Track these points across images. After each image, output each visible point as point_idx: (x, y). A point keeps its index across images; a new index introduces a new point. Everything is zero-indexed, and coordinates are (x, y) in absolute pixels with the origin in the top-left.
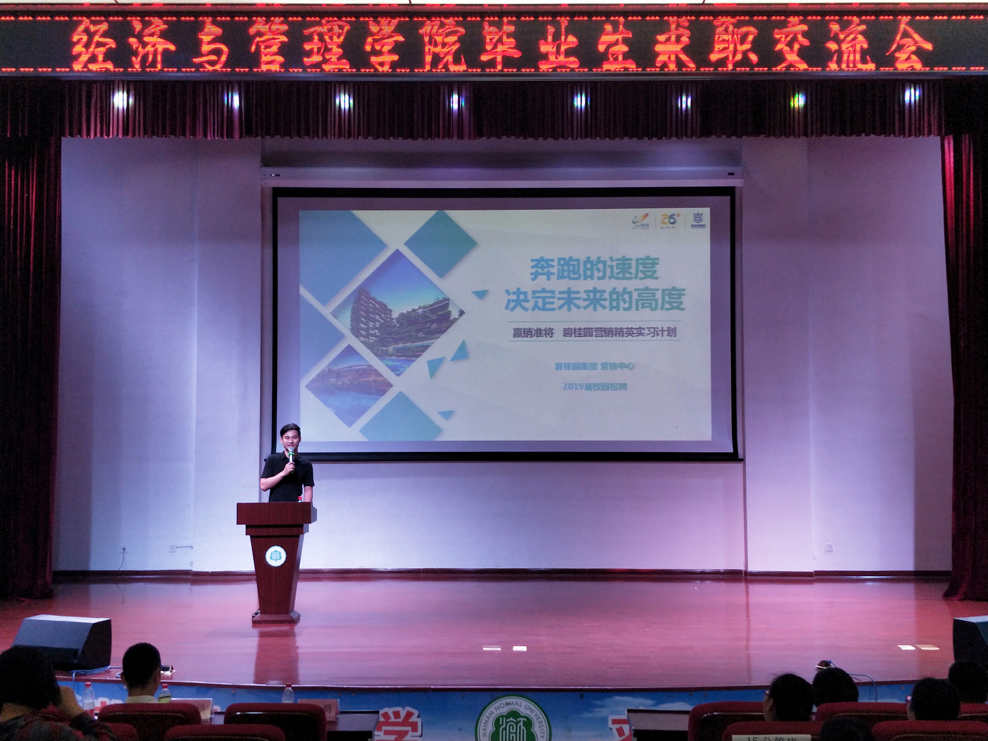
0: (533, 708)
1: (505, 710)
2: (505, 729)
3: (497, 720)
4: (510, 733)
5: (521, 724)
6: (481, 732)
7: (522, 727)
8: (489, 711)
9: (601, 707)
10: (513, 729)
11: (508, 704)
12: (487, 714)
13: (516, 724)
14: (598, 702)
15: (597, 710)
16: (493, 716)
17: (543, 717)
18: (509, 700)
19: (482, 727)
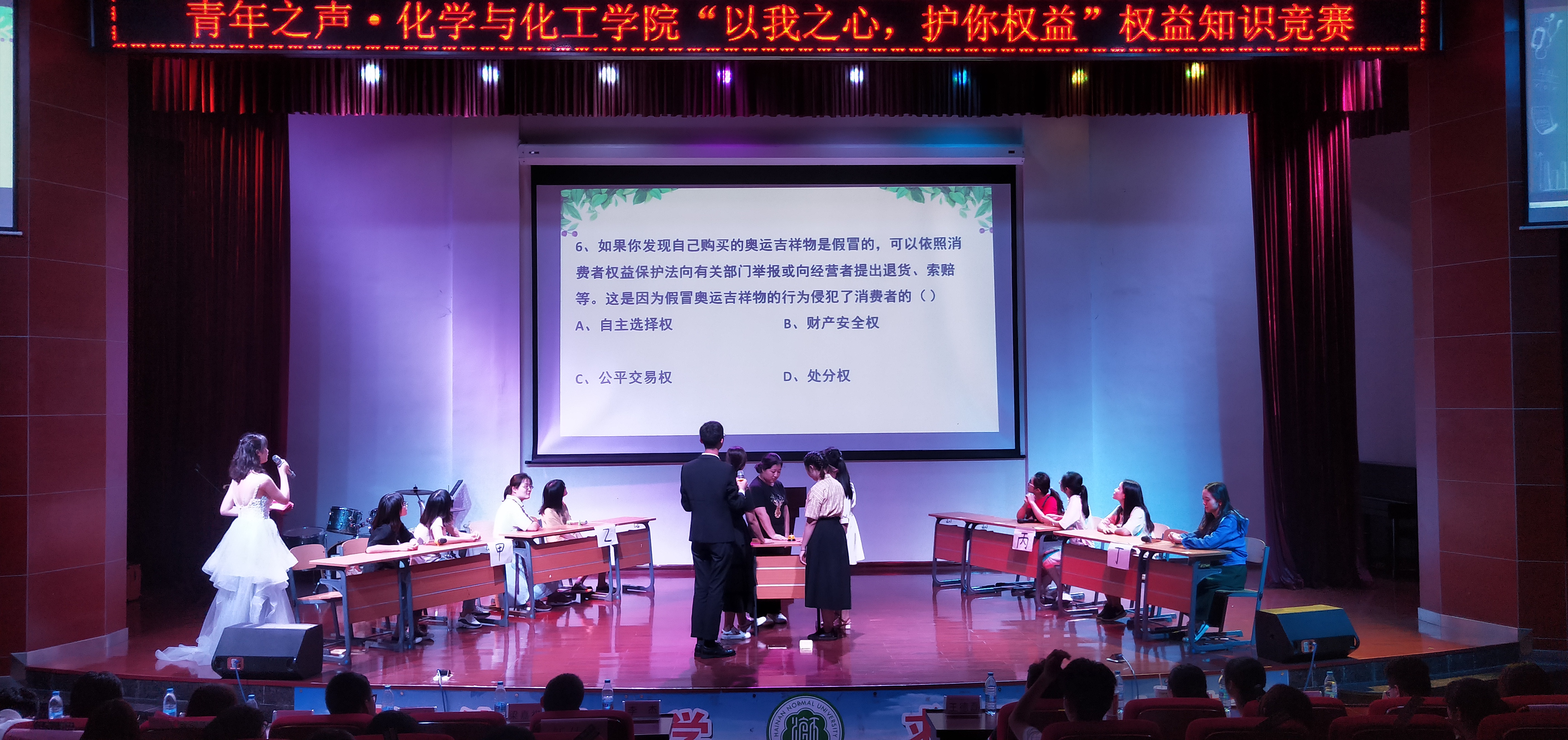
0: (825, 707)
1: (796, 710)
2: (797, 728)
3: (790, 720)
4: (802, 732)
5: (814, 723)
6: (773, 731)
7: (815, 727)
8: (781, 711)
9: (894, 706)
10: (805, 729)
11: (799, 704)
12: (779, 714)
13: (809, 724)
14: (891, 700)
15: (892, 707)
16: (785, 715)
17: (835, 717)
18: (801, 699)
19: (774, 728)
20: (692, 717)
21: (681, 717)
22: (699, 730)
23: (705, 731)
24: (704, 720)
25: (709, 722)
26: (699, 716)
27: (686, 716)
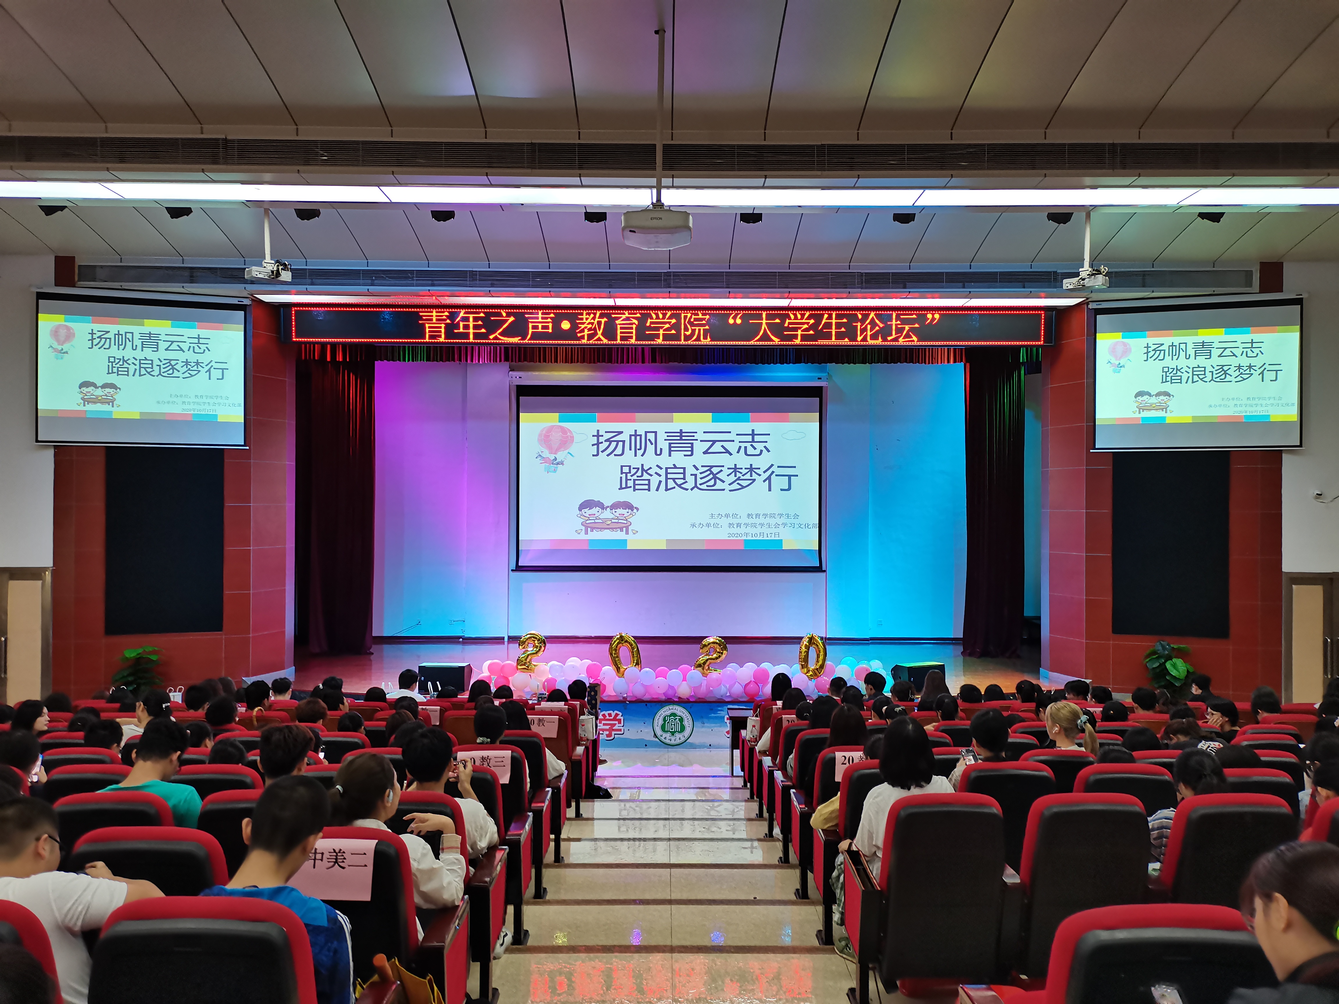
0: (684, 711)
1: (668, 713)
2: (669, 722)
3: (665, 717)
4: (671, 725)
5: (678, 720)
6: (655, 724)
7: (678, 722)
8: (660, 713)
9: (721, 711)
10: (673, 722)
11: (670, 709)
12: (659, 715)
13: (675, 720)
14: (720, 708)
16: (662, 715)
17: (689, 717)
18: (671, 707)
19: (656, 722)
20: (613, 714)
21: (607, 716)
22: (617, 722)
23: (620, 723)
24: (619, 717)
25: (622, 718)
26: (617, 715)
27: (610, 715)
